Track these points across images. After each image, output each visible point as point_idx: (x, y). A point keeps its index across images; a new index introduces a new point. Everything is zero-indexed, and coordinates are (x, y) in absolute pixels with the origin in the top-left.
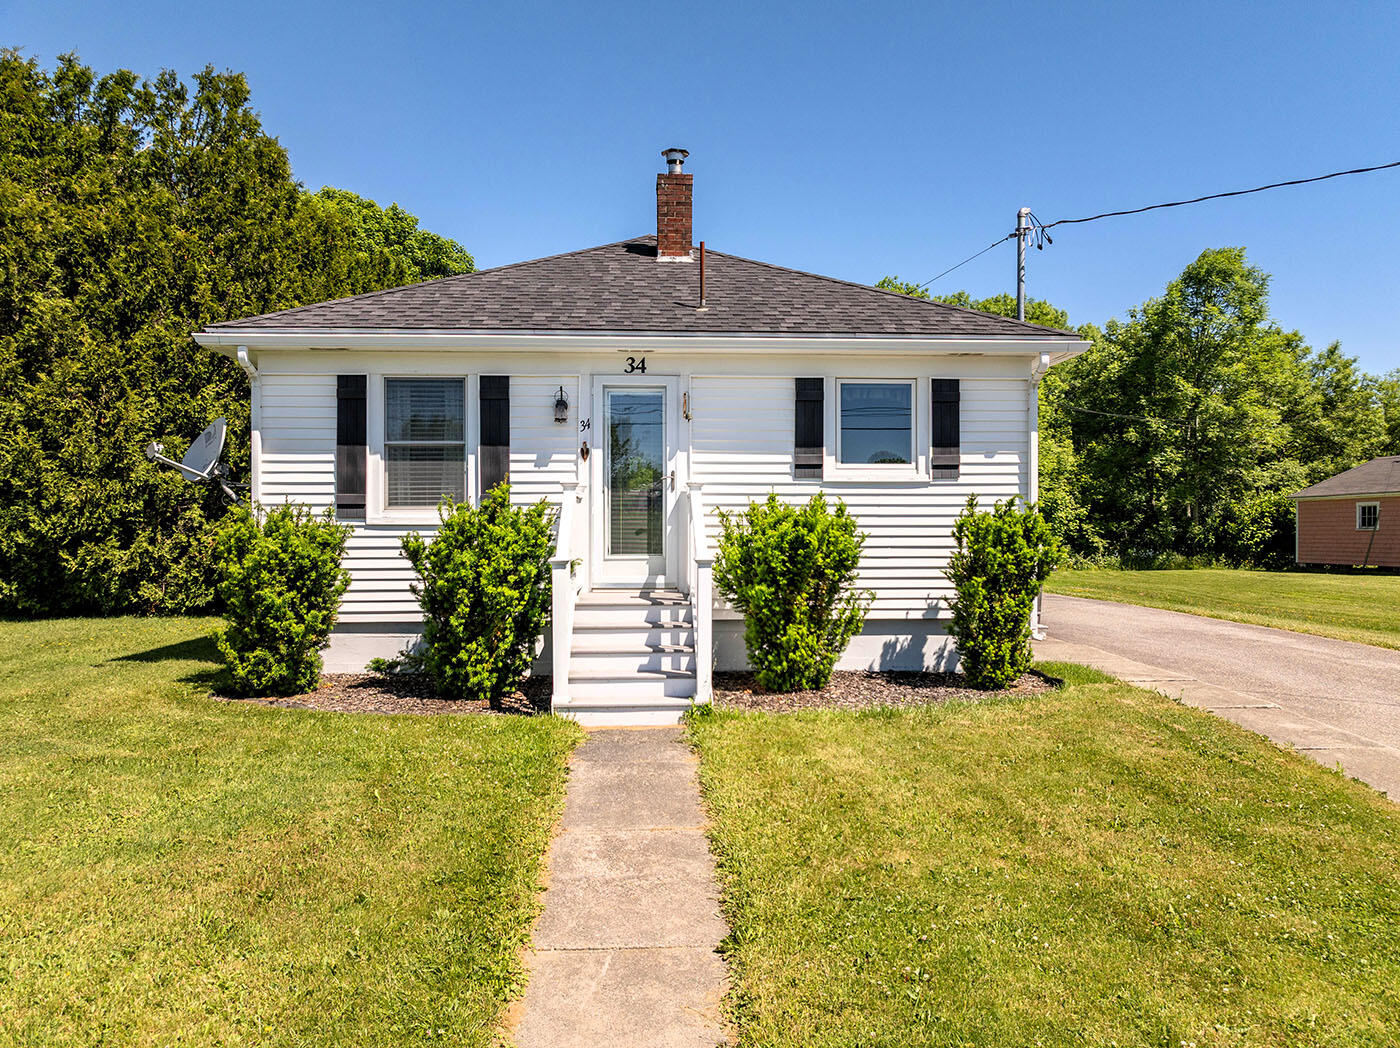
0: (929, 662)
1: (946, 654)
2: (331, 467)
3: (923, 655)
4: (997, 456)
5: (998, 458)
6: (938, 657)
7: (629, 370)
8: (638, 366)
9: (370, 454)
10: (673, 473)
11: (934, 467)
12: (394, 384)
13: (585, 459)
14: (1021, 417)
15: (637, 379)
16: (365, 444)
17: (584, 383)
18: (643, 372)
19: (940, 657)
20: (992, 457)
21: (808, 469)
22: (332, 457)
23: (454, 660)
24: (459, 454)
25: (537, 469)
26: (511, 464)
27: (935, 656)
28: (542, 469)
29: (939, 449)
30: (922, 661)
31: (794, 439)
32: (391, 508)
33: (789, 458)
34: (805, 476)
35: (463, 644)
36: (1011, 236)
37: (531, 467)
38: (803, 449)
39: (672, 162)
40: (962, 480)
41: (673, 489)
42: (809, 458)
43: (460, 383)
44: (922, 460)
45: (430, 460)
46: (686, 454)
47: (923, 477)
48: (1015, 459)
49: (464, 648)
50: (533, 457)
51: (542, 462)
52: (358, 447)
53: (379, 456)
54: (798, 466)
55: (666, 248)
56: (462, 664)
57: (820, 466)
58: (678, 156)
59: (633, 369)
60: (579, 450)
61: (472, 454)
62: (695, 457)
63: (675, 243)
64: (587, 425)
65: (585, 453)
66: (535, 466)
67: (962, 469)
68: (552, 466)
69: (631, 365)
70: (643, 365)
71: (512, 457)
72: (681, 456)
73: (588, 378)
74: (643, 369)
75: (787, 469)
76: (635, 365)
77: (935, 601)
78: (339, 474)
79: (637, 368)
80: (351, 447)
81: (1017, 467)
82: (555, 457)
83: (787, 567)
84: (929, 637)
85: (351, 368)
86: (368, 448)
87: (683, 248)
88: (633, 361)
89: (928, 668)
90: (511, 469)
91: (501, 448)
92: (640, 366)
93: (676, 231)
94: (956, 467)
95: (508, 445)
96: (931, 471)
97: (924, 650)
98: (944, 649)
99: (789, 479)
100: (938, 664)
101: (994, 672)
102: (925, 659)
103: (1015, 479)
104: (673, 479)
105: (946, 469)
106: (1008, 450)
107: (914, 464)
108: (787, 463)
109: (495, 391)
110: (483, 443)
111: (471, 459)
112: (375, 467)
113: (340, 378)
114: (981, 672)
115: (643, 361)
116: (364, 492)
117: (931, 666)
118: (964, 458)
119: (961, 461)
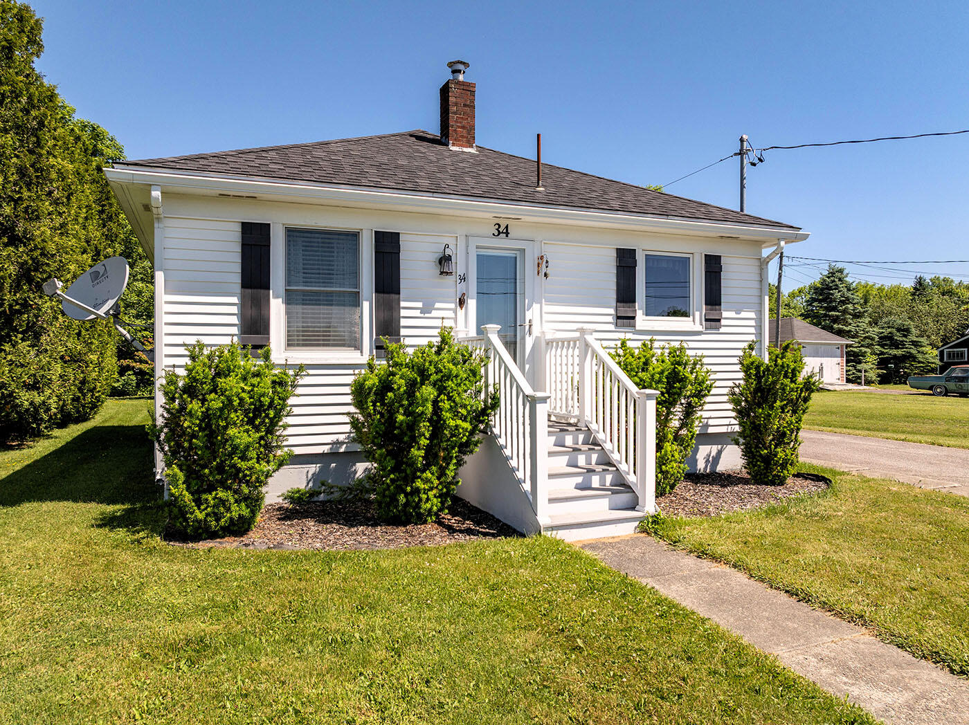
0: (701, 465)
1: (711, 459)
2: (235, 310)
3: (697, 461)
4: (742, 313)
5: (743, 315)
6: (706, 461)
7: (496, 234)
8: (503, 231)
9: (273, 298)
10: (530, 321)
11: (707, 320)
12: (295, 234)
13: (461, 308)
14: (757, 285)
15: (502, 242)
16: (269, 289)
17: (461, 243)
18: (507, 236)
19: (707, 461)
20: (739, 314)
21: (624, 320)
22: (235, 300)
23: (409, 489)
24: (355, 300)
25: (422, 315)
26: (402, 311)
27: (704, 461)
28: (427, 315)
29: (709, 307)
30: (697, 465)
31: (615, 297)
32: (290, 348)
33: (612, 311)
34: (623, 326)
35: (418, 474)
36: (736, 154)
37: (417, 313)
38: (622, 304)
39: (455, 72)
40: (722, 330)
41: (530, 334)
42: (625, 311)
43: (354, 236)
44: (697, 314)
45: (324, 305)
46: (539, 305)
47: (698, 328)
48: (752, 315)
49: (419, 477)
50: (420, 305)
51: (426, 310)
52: (262, 291)
53: (280, 300)
54: (618, 318)
55: (455, 140)
56: (417, 491)
57: (633, 318)
58: (461, 67)
59: (499, 233)
60: (458, 300)
61: (367, 300)
62: (546, 308)
63: (462, 137)
64: (463, 279)
65: (462, 303)
66: (421, 313)
67: (723, 322)
68: (434, 313)
69: (497, 229)
70: (507, 230)
71: (403, 304)
72: (536, 307)
73: (463, 238)
74: (507, 234)
75: (610, 319)
76: (501, 230)
77: (706, 420)
78: (242, 316)
79: (502, 233)
80: (255, 291)
81: (754, 321)
82: (437, 305)
83: (665, 397)
84: (700, 447)
85: (256, 216)
86: (271, 292)
87: (468, 142)
88: (499, 226)
89: (700, 469)
90: (402, 315)
91: (394, 296)
92: (505, 231)
93: (463, 127)
94: (719, 320)
95: (399, 294)
96: (704, 323)
97: (697, 457)
98: (710, 456)
99: (612, 327)
100: (706, 466)
101: (782, 472)
102: (698, 463)
103: (753, 330)
104: (530, 326)
105: (713, 322)
106: (749, 309)
107: (691, 317)
108: (611, 315)
109: (388, 245)
110: (377, 291)
111: (366, 305)
112: (277, 309)
113: (243, 224)
114: (771, 472)
115: (507, 227)
116: (268, 333)
117: (702, 469)
118: (725, 314)
119: (723, 316)
